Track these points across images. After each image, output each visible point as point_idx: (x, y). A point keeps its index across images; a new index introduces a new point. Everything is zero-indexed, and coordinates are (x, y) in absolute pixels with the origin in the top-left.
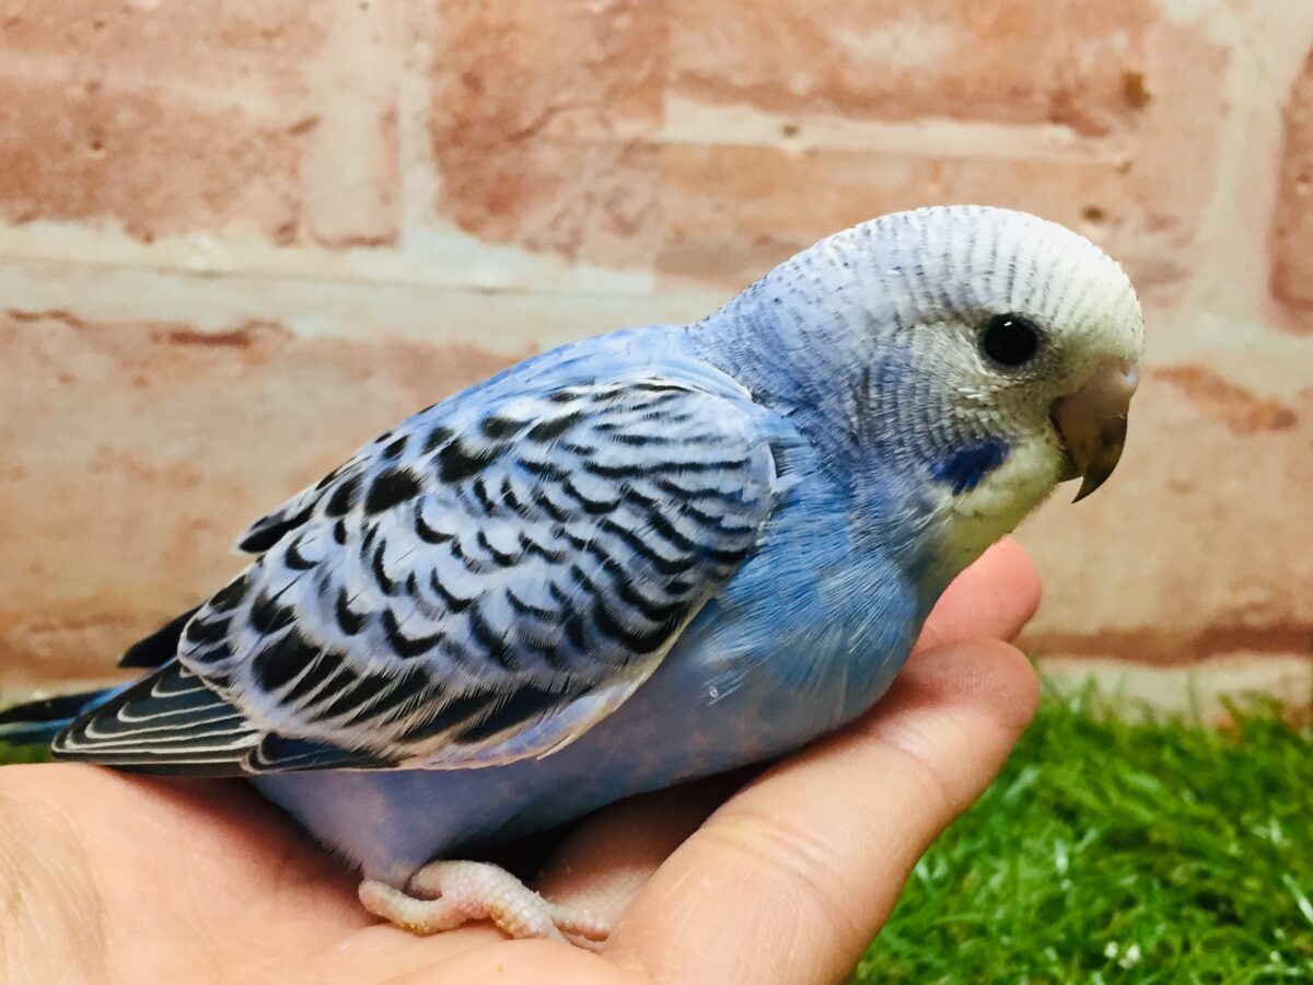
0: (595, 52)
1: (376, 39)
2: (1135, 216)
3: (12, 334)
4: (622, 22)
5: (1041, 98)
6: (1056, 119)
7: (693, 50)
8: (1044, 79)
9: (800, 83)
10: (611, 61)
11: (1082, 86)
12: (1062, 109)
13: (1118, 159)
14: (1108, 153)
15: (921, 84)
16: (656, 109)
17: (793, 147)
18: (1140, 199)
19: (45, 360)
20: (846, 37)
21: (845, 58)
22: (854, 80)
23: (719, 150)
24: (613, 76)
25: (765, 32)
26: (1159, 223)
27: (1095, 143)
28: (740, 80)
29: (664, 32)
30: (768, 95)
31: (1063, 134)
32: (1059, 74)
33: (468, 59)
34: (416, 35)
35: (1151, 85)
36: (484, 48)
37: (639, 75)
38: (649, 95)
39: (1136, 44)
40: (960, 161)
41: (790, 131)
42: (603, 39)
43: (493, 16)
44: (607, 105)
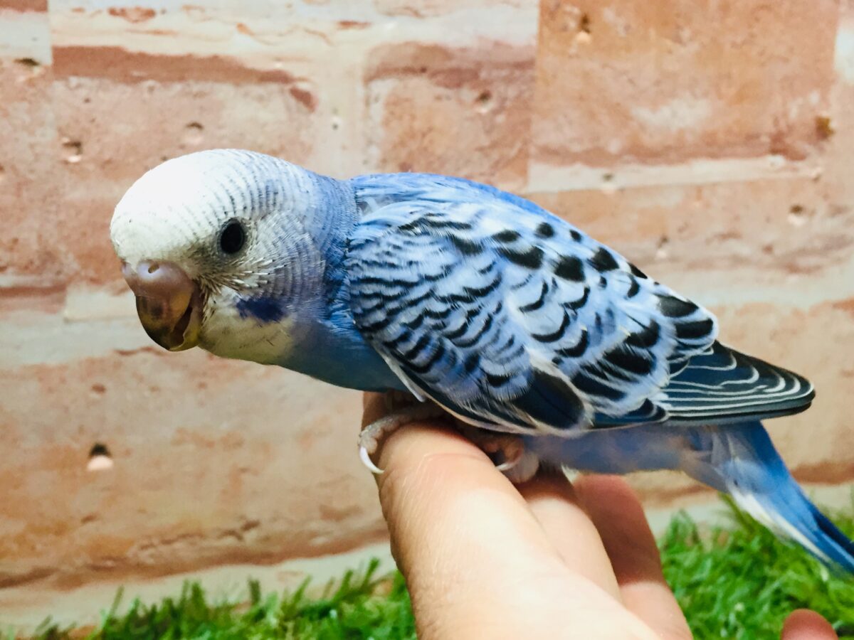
0: (485, 141)
1: (344, 148)
2: (822, 208)
3: (117, 366)
4: (501, 119)
5: (765, 139)
6: (774, 152)
7: (547, 133)
8: (767, 126)
9: (614, 146)
10: (494, 145)
11: (791, 128)
12: (778, 146)
13: (813, 173)
14: (807, 170)
15: (690, 139)
16: (524, 173)
17: (609, 187)
18: (826, 197)
19: (141, 379)
20: (643, 113)
21: (643, 127)
22: (648, 141)
23: (563, 194)
24: (495, 155)
25: (592, 115)
26: (837, 211)
27: (799, 164)
28: (576, 148)
29: (527, 123)
30: (594, 157)
31: (779, 160)
32: (776, 122)
33: (403, 154)
34: (370, 142)
35: (833, 125)
36: (414, 145)
37: (513, 152)
38: (518, 164)
39: (824, 98)
40: (714, 185)
41: (608, 177)
42: (488, 132)
43: (418, 125)
44: (492, 175)
